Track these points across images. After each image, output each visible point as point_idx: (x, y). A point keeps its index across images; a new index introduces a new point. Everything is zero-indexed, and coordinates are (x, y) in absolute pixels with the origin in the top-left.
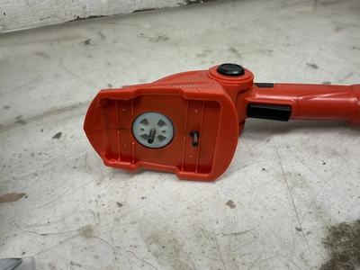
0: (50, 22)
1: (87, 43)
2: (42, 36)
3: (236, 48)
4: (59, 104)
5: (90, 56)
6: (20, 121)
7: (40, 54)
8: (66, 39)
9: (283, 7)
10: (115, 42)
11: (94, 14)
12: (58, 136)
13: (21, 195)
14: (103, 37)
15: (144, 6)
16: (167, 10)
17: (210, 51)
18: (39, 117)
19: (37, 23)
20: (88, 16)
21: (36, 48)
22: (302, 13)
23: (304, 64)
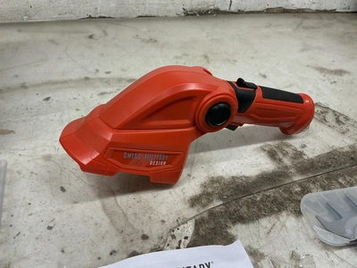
0: (67, 17)
1: (91, 37)
2: (57, 28)
3: (209, 55)
4: (54, 78)
5: (90, 47)
6: (24, 86)
7: (52, 41)
8: (76, 32)
9: (267, 27)
10: (114, 39)
11: (103, 15)
12: (48, 99)
13: (11, 132)
14: (106, 34)
15: (147, 13)
16: (166, 18)
17: (186, 55)
18: (37, 85)
19: (55, 16)
20: (98, 16)
21: (51, 36)
22: (280, 33)
23: (257, 74)
